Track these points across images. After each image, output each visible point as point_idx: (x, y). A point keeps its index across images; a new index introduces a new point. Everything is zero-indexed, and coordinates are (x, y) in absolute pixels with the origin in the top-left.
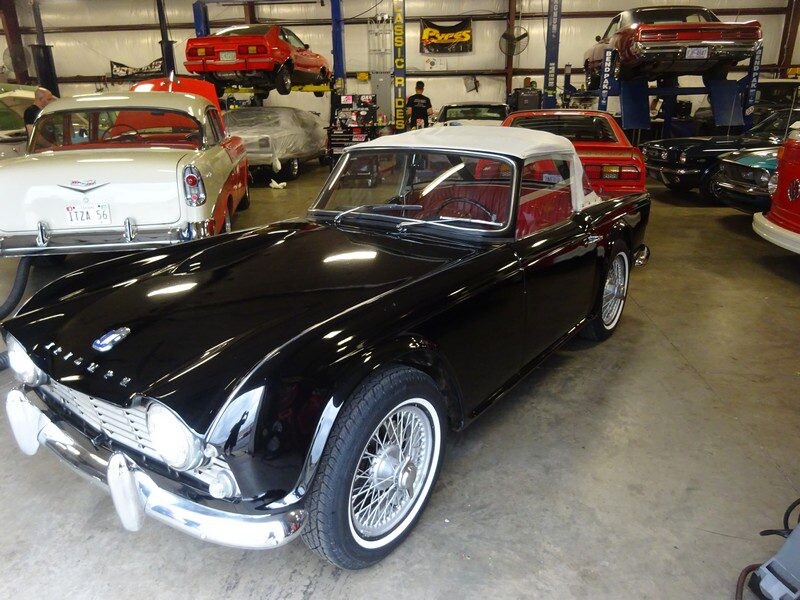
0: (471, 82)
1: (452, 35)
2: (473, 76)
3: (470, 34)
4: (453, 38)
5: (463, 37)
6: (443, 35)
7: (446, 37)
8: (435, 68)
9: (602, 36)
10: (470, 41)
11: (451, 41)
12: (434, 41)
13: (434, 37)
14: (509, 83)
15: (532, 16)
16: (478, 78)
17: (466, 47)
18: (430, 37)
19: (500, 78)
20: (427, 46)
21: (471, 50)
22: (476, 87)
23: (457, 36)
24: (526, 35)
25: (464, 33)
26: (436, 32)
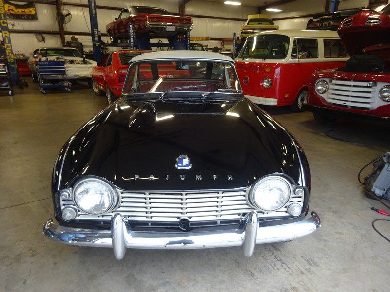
0: (40, 37)
1: (24, 10)
2: (40, 34)
3: (35, 10)
4: (24, 12)
5: (30, 11)
6: (18, 10)
7: (20, 10)
8: (15, 28)
9: (117, 18)
10: (36, 14)
11: (23, 13)
12: (12, 12)
13: (12, 10)
14: (63, 39)
15: (69, 5)
16: (44, 35)
17: (33, 17)
18: (9, 10)
19: (56, 35)
20: (8, 15)
21: (37, 19)
22: (44, 40)
23: (27, 11)
24: (69, 14)
25: (31, 9)
26: (12, 7)
